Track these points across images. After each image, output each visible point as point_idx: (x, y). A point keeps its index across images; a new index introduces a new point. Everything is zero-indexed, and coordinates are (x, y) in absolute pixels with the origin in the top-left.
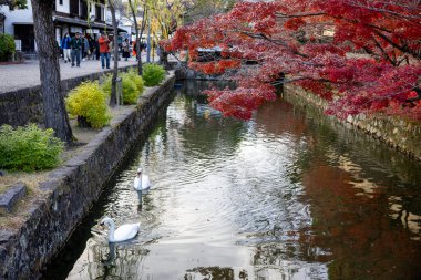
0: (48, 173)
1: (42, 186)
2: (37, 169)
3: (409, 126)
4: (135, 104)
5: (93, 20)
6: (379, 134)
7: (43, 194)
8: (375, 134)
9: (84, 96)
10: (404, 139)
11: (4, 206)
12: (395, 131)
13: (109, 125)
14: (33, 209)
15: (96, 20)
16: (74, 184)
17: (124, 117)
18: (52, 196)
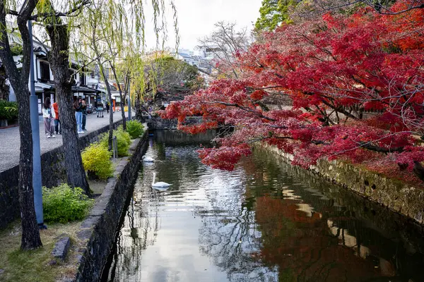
0: (80, 223)
1: (80, 235)
2: (70, 220)
3: (342, 164)
4: (127, 156)
5: (78, 85)
6: (317, 170)
7: (83, 243)
8: (314, 170)
9: (93, 155)
10: (338, 174)
11: (60, 257)
12: (331, 168)
13: (112, 177)
14: (80, 257)
15: (81, 85)
16: (100, 230)
17: (122, 169)
18: (89, 243)
